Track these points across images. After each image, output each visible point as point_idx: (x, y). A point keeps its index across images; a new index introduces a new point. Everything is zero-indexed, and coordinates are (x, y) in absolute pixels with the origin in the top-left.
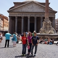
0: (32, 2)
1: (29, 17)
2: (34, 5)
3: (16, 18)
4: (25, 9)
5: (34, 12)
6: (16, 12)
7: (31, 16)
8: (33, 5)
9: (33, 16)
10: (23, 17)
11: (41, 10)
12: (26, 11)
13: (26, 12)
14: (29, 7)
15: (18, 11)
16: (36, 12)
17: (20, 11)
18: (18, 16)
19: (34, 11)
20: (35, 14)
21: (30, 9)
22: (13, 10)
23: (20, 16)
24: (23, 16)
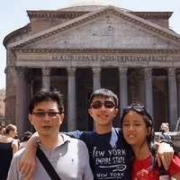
0: (110, 12)
1: (97, 71)
2: (114, 21)
3: (46, 73)
4: (79, 39)
5: (115, 50)
6: (45, 51)
7: (107, 64)
8: (112, 20)
9: (115, 64)
10: (71, 71)
11: (144, 42)
12: (87, 46)
13: (85, 51)
14: (96, 28)
15: (54, 46)
16: (123, 47)
17: (62, 47)
18: (53, 64)
19: (118, 46)
20: (120, 55)
21: (98, 38)
22: (32, 41)
23: (59, 64)
24: (74, 64)
